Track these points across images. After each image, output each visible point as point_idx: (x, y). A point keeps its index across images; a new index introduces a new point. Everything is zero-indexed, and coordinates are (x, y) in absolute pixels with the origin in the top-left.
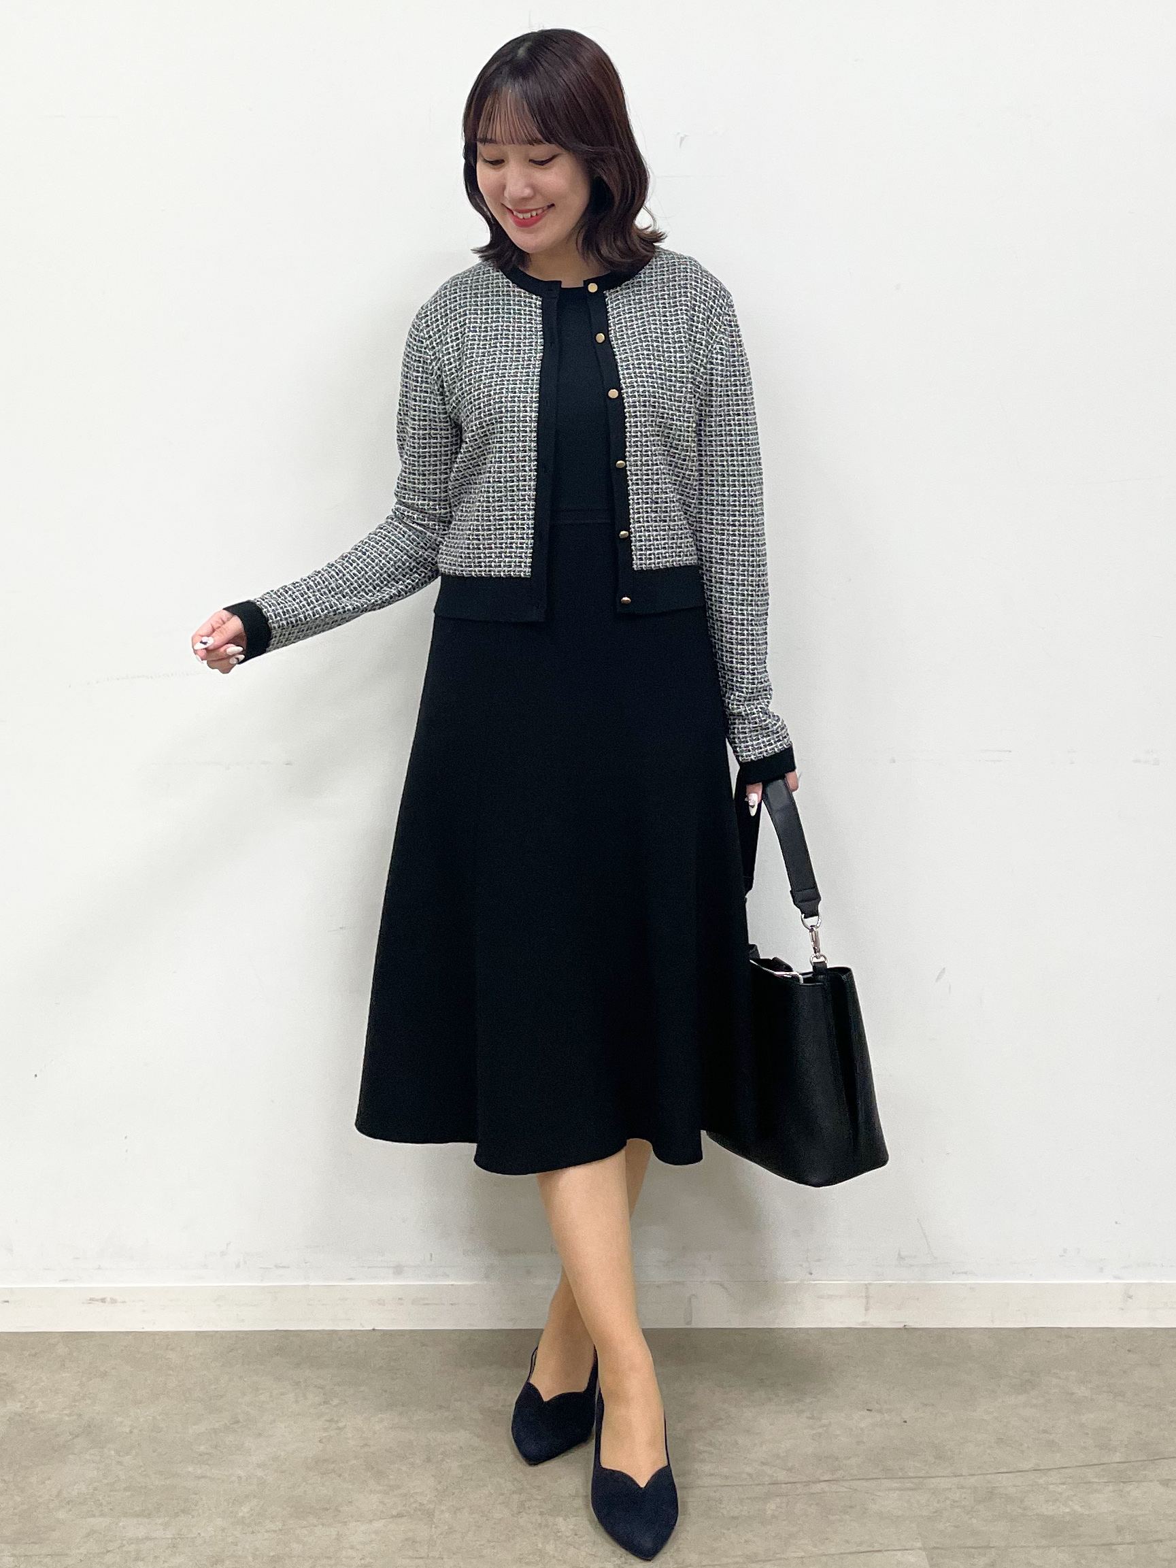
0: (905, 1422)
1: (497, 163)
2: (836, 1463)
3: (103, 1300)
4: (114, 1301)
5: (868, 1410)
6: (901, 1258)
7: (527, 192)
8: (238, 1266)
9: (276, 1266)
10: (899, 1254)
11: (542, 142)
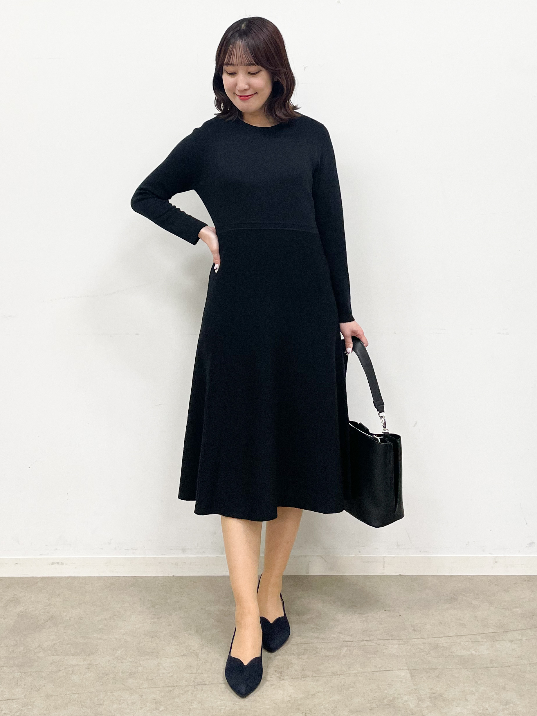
0: (400, 615)
1: (233, 74)
2: (371, 633)
3: (58, 563)
4: (62, 564)
5: (384, 610)
6: (398, 545)
7: (247, 87)
8: (115, 549)
9: (132, 549)
10: (398, 544)
11: (255, 65)
